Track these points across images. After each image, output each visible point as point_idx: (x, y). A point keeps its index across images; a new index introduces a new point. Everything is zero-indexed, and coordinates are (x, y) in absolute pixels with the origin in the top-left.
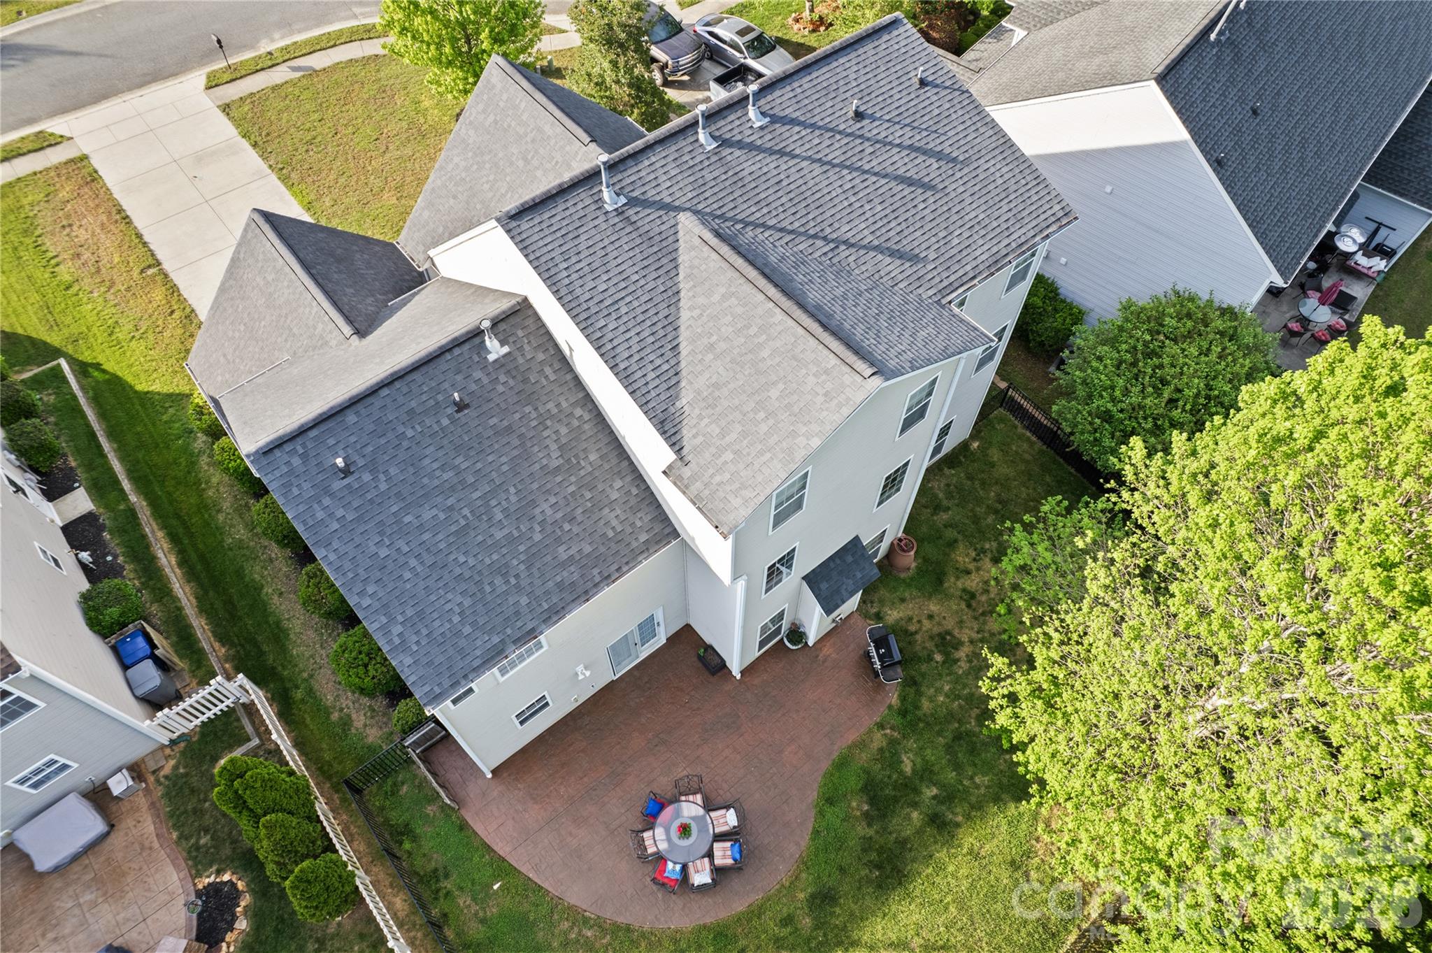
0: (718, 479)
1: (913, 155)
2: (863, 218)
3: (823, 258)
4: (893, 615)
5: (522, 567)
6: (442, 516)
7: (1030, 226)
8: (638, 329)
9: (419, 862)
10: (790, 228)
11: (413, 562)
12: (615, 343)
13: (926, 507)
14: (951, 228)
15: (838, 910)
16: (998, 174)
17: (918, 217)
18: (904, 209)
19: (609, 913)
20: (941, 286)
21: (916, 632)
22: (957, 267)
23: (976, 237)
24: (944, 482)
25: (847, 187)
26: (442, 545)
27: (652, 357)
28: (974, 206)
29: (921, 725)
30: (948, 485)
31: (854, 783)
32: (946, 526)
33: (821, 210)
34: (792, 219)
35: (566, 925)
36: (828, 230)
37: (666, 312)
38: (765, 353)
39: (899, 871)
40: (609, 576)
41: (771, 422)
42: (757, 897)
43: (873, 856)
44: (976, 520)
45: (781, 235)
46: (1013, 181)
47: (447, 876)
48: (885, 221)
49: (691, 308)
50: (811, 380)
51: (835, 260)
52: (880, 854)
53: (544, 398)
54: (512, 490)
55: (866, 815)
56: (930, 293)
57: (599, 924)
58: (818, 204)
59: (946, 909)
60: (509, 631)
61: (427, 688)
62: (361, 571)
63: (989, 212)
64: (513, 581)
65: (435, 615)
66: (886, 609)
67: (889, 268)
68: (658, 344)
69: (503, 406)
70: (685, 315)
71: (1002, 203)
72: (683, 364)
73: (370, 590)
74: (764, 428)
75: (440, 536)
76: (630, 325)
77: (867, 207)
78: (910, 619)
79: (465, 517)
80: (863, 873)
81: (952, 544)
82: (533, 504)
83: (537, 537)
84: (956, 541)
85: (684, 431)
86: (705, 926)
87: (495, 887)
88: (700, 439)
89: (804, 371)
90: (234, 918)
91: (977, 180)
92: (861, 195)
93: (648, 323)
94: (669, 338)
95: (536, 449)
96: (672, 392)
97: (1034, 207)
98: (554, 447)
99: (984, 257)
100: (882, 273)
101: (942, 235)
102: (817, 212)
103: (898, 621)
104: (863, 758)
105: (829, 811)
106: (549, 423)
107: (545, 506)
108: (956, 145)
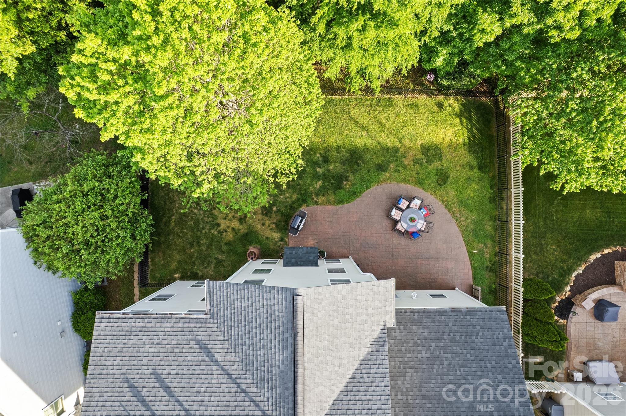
0: (380, 305)
1: (151, 404)
2: (210, 385)
3: (248, 377)
4: (276, 236)
5: (445, 337)
6: (469, 377)
7: (128, 325)
8: (364, 398)
9: (493, 278)
10: (252, 404)
11: (489, 366)
12: (379, 397)
13: (223, 265)
14: (170, 350)
15: (380, 161)
16: (116, 363)
17: (181, 367)
18: (184, 376)
19: (449, 216)
20: (203, 325)
21: (274, 223)
22: (185, 329)
23: (161, 338)
24: (206, 270)
25: (204, 408)
26: (474, 365)
27: (367, 380)
28: (146, 354)
29: (303, 192)
30: (206, 268)
31: (342, 193)
32: (224, 252)
33: (228, 404)
34: (247, 408)
35: (463, 223)
36: (233, 390)
37: (345, 398)
38: (325, 343)
39: (352, 156)
40: (411, 312)
41: (347, 311)
42: (402, 185)
43: (355, 167)
44: (209, 246)
45: (260, 403)
46: (111, 354)
47: (487, 267)
48: (200, 376)
49: (333, 392)
50: (320, 315)
51: (244, 372)
52: (353, 166)
53: (401, 402)
54: (435, 370)
55: (347, 180)
56: (211, 325)
57: (453, 215)
58: (226, 408)
59: (347, 135)
60: (462, 317)
61: (502, 316)
62: (512, 376)
63: (142, 346)
64: (452, 334)
65: (488, 340)
66: (276, 240)
67: (220, 350)
68: (360, 384)
69: (421, 410)
70: (338, 391)
71: (129, 346)
72: (355, 367)
73: (510, 366)
74: (351, 311)
75: (474, 370)
76: (366, 402)
77: (202, 390)
78: (271, 229)
79: (460, 371)
80: (363, 165)
81: (228, 244)
82: (429, 359)
83: (433, 345)
84: (226, 244)
85: (376, 336)
86: (423, 189)
87: (476, 251)
88: (373, 327)
89: (319, 321)
90: (560, 302)
91: (129, 367)
92: (200, 399)
93: (357, 398)
94: (352, 384)
95: (416, 382)
96: (369, 358)
97: (115, 333)
98: (408, 378)
99: (167, 325)
100: (226, 350)
101: (178, 350)
102: (231, 404)
103: (277, 232)
104: (332, 198)
105: (357, 191)
106: (404, 390)
107: (424, 355)
108: (122, 394)
